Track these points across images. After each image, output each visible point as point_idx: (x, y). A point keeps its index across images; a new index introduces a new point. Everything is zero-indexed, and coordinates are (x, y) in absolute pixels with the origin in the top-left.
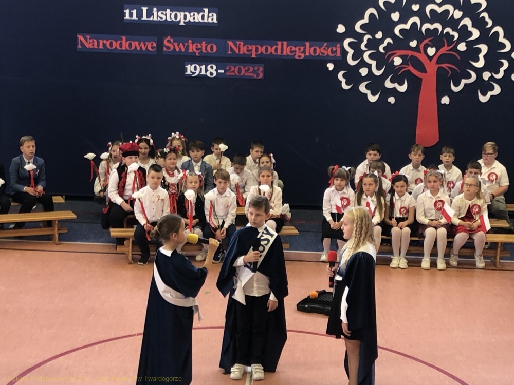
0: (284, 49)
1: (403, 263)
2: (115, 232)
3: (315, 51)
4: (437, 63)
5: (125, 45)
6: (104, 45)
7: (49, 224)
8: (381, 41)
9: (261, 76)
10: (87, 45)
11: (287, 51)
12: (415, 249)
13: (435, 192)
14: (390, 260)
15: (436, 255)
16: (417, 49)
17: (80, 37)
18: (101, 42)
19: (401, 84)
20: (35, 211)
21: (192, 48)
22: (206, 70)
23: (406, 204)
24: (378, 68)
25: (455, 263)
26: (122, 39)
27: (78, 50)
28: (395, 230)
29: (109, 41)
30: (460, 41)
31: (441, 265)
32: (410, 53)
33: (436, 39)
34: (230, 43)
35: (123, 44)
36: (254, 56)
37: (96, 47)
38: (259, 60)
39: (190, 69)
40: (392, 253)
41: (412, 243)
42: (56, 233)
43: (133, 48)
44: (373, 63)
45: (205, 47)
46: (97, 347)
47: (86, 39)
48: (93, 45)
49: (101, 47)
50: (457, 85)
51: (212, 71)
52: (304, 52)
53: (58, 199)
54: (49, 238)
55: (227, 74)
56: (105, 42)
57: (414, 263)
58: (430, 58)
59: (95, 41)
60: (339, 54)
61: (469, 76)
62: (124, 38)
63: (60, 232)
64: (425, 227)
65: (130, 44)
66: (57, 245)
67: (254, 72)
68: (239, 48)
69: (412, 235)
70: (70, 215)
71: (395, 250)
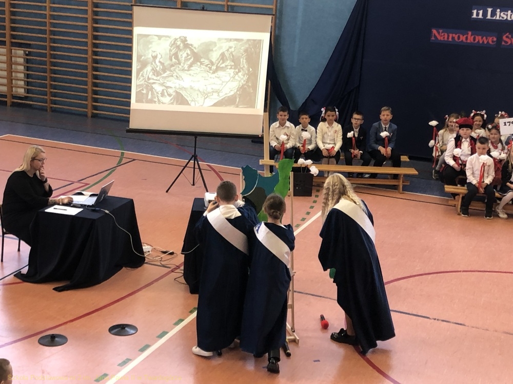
2: (449, 188)
5: (470, 39)
6: (453, 38)
7: (396, 177)
10: (439, 38)
17: (434, 31)
18: (451, 35)
20: (386, 166)
26: (468, 34)
27: (431, 41)
29: (457, 35)
35: (468, 38)
37: (446, 39)
42: (401, 184)
43: (476, 42)
46: (430, 276)
47: (439, 33)
48: (444, 38)
49: (450, 39)
53: (404, 158)
54: (395, 188)
56: (454, 35)
59: (446, 34)
63: (404, 184)
65: (474, 38)
66: (401, 193)
70: (413, 171)
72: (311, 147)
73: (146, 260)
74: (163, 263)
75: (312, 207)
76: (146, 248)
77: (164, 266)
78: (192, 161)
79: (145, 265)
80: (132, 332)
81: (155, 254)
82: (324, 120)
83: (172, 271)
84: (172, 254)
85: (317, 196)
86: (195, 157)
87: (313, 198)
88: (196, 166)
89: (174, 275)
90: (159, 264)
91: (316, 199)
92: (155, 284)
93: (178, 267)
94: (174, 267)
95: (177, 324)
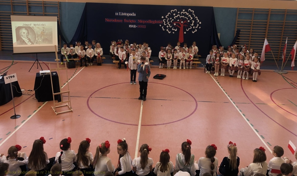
0: (150, 22)
1: (176, 68)
2: (114, 62)
3: (157, 22)
4: (183, 25)
5: (116, 21)
6: (111, 21)
8: (171, 20)
9: (145, 27)
10: (107, 21)
11: (151, 22)
12: (178, 65)
13: (182, 52)
14: (173, 67)
15: (183, 66)
16: (179, 22)
17: (106, 19)
19: (176, 29)
21: (130, 21)
22: (133, 26)
23: (176, 55)
24: (171, 26)
25: (187, 68)
27: (105, 22)
28: (174, 61)
30: (188, 20)
31: (184, 68)
32: (177, 23)
33: (183, 19)
34: (139, 20)
36: (144, 23)
38: (145, 24)
39: (130, 26)
40: (173, 66)
41: (178, 64)
44: (170, 25)
45: (133, 21)
46: (110, 86)
48: (109, 21)
50: (187, 29)
51: (135, 26)
52: (155, 22)
55: (138, 27)
57: (178, 68)
58: (182, 24)
60: (162, 23)
61: (190, 28)
62: (115, 19)
64: (180, 60)
67: (144, 27)
68: (140, 21)
69: (178, 62)
71: (174, 65)
72: (74, 54)
73: (23, 94)
74: (28, 94)
75: (76, 71)
76: (22, 90)
77: (29, 95)
78: (36, 61)
79: (23, 95)
80: (19, 117)
81: (26, 91)
82: (77, 45)
83: (32, 96)
84: (32, 91)
85: (77, 68)
86: (37, 60)
87: (76, 68)
88: (38, 63)
89: (33, 97)
90: (27, 94)
91: (77, 69)
92: (26, 101)
93: (34, 94)
94: (32, 94)
95: (34, 112)
